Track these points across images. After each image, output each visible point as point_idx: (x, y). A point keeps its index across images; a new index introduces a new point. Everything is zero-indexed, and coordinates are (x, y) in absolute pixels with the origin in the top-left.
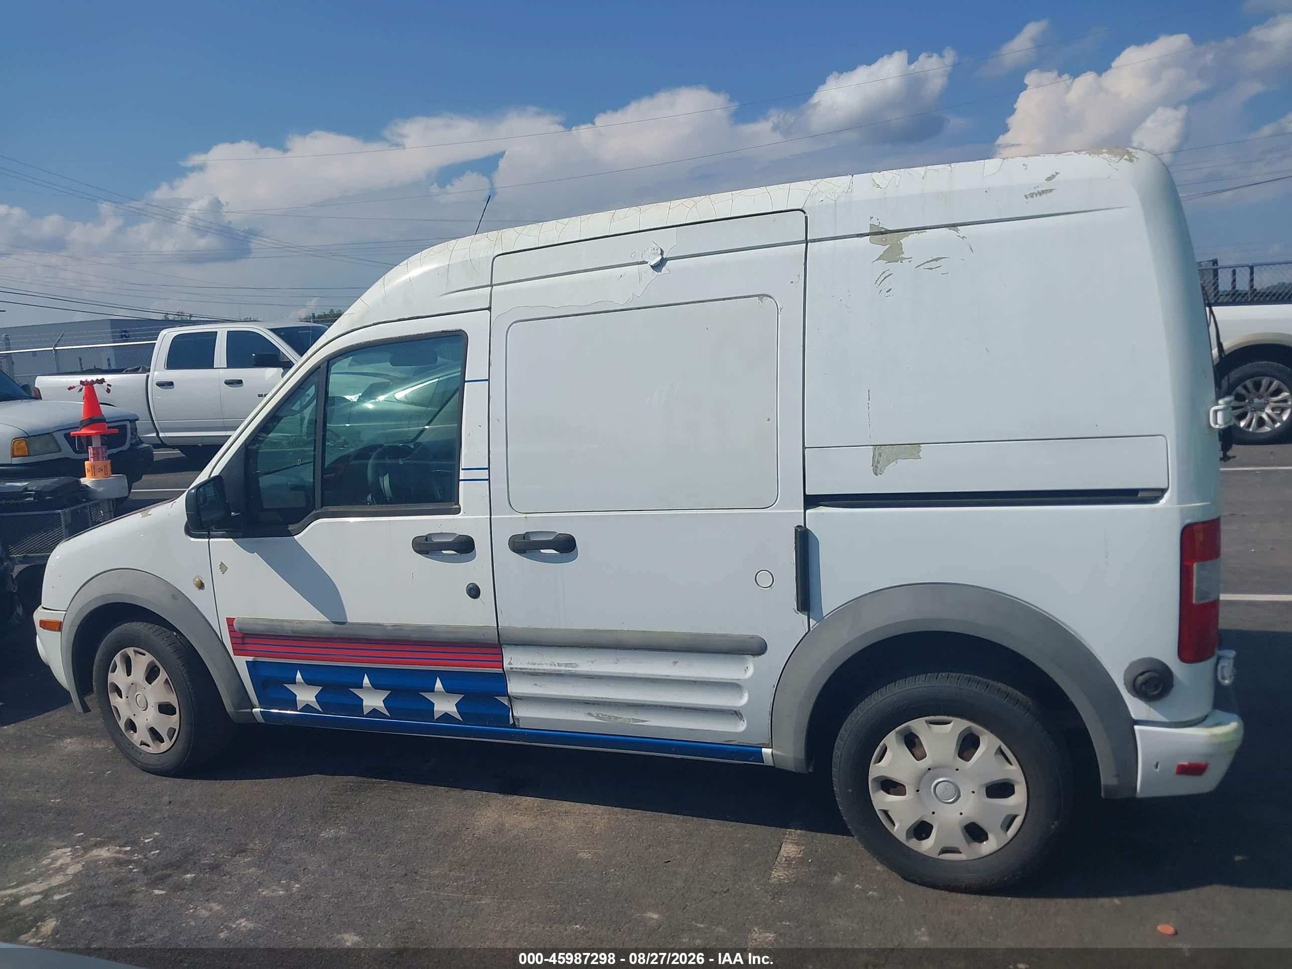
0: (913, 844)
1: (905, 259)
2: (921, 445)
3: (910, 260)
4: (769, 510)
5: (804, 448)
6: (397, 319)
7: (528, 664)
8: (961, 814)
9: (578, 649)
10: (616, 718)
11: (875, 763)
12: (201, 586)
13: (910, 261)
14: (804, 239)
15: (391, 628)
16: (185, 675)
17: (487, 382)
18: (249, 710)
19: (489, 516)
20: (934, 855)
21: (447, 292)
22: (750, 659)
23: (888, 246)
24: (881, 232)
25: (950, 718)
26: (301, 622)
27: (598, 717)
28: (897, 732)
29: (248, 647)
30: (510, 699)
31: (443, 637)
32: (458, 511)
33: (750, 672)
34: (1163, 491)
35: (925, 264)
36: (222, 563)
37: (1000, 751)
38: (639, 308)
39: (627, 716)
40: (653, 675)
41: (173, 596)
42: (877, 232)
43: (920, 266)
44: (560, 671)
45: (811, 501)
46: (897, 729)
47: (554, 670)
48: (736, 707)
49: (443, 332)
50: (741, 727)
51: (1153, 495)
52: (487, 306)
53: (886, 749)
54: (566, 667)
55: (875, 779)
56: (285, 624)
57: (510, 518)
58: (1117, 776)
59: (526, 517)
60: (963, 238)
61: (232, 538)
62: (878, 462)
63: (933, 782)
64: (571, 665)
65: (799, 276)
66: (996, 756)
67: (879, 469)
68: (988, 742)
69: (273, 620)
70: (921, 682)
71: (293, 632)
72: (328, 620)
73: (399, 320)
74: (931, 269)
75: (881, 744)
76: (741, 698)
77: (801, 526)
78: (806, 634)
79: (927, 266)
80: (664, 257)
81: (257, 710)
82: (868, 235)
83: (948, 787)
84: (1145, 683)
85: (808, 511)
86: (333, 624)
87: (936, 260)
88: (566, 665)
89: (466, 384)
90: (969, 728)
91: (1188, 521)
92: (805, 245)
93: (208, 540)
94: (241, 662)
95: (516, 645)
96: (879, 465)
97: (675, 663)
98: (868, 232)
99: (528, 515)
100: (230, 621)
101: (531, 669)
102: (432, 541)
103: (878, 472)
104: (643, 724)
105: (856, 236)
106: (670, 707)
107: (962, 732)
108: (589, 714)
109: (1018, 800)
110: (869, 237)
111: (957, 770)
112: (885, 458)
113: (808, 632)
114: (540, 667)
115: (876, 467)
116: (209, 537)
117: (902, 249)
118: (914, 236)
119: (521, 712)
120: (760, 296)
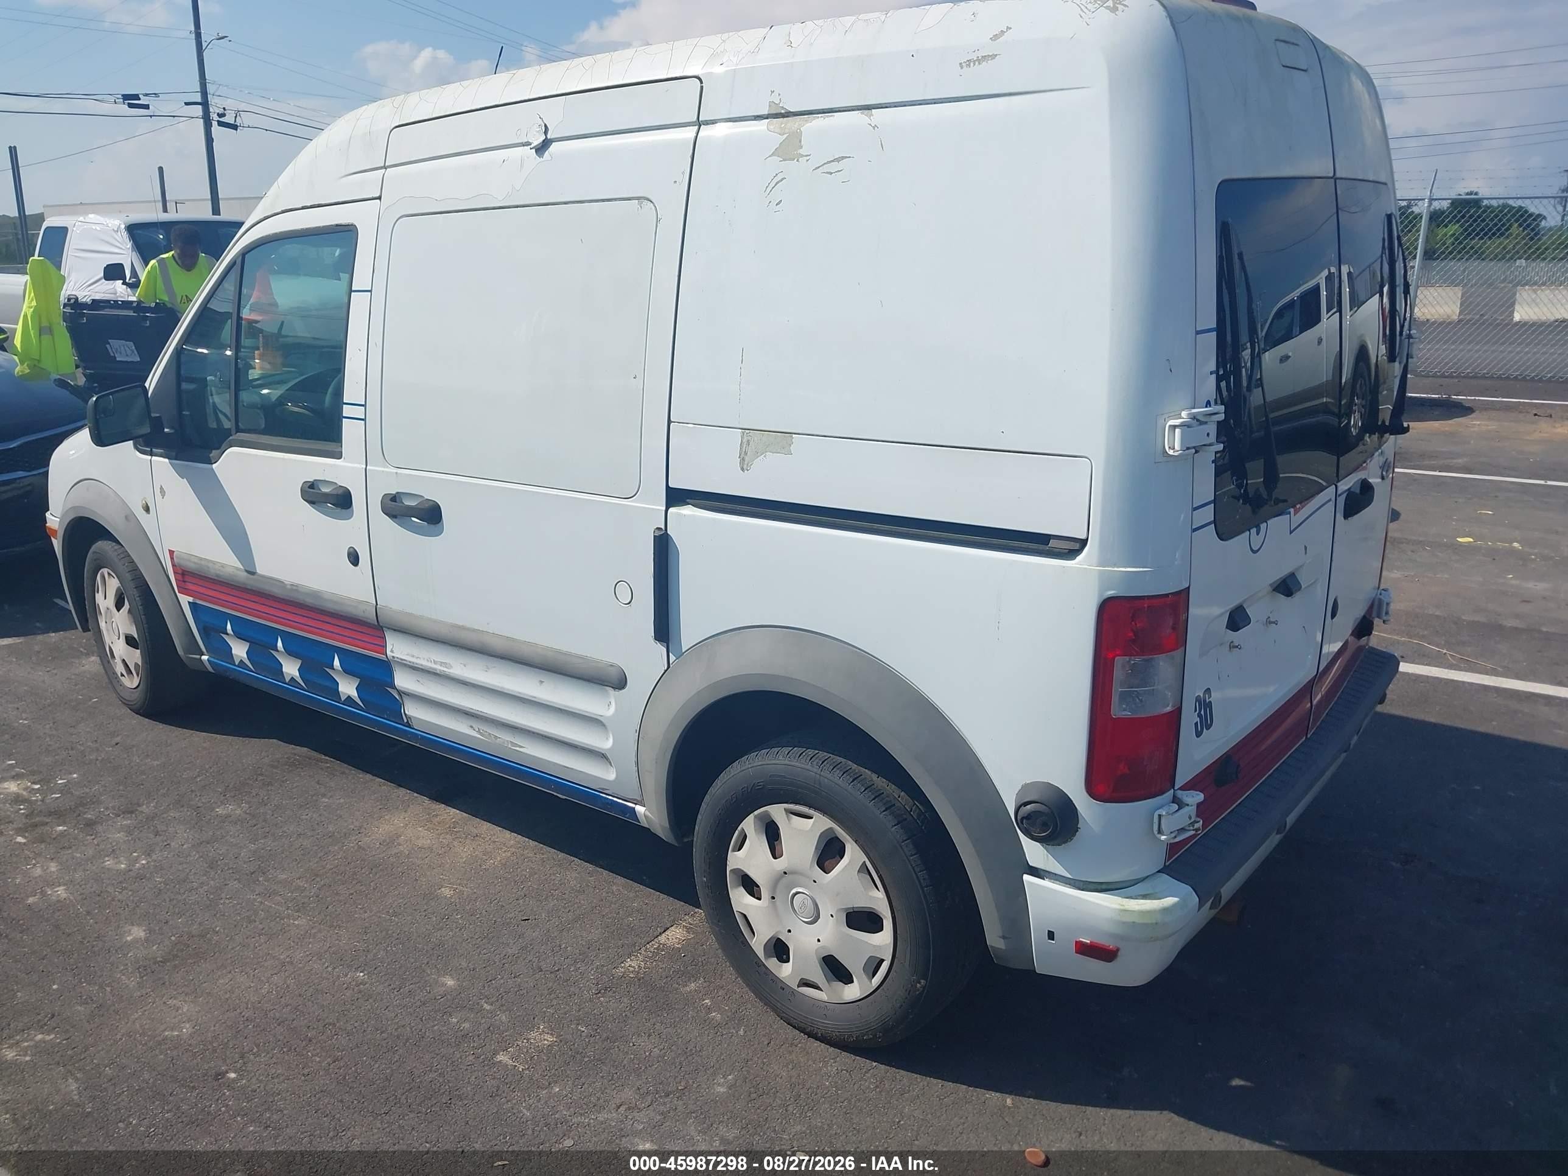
0: (772, 963)
1: (802, 156)
2: (794, 435)
3: (808, 158)
4: (632, 501)
5: (669, 422)
6: (300, 206)
7: (407, 655)
8: (819, 940)
9: (450, 647)
10: (496, 737)
11: (734, 851)
12: (147, 509)
13: (807, 160)
14: (695, 119)
15: (290, 587)
16: (140, 607)
17: (369, 293)
18: (198, 657)
19: (364, 467)
20: (794, 984)
21: (347, 173)
22: (611, 691)
23: (785, 136)
24: (781, 113)
25: (811, 812)
26: (223, 566)
27: (479, 732)
28: (755, 817)
29: (190, 586)
30: (399, 692)
31: (329, 606)
32: (338, 456)
33: (612, 711)
34: (1084, 543)
35: (824, 166)
36: (162, 487)
37: (864, 869)
38: (517, 207)
39: (505, 737)
40: (520, 693)
41: (126, 517)
42: (776, 114)
43: (819, 167)
45: (676, 497)
46: (756, 813)
47: (431, 668)
48: (603, 749)
49: (337, 225)
50: (611, 775)
51: (1073, 548)
52: (378, 195)
53: (745, 837)
54: (441, 666)
55: (732, 871)
56: (210, 565)
57: (383, 471)
58: (1004, 937)
59: (396, 473)
60: (874, 128)
61: (169, 459)
62: (746, 453)
63: (792, 890)
64: (444, 665)
65: (683, 173)
66: (861, 874)
67: (746, 463)
68: (853, 855)
69: (202, 559)
70: (781, 758)
71: (217, 575)
72: (242, 567)
73: (303, 208)
74: (831, 173)
75: (739, 828)
76: (607, 739)
77: (661, 529)
78: (666, 671)
79: (826, 168)
80: (549, 137)
81: (205, 658)
82: (767, 118)
83: (806, 901)
84: (1028, 817)
85: (671, 510)
86: (246, 574)
87: (838, 160)
88: (442, 664)
89: (353, 293)
90: (831, 829)
91: (1111, 593)
92: (697, 127)
93: (150, 457)
94: (185, 600)
95: (395, 630)
96: (747, 458)
97: (541, 682)
98: (766, 113)
99: (399, 471)
100: (171, 552)
101: (410, 662)
102: (320, 490)
103: (745, 467)
104: (518, 749)
105: (753, 118)
106: (542, 735)
107: (824, 832)
108: (471, 727)
109: (882, 940)
110: (768, 120)
111: (815, 881)
112: (753, 448)
113: (668, 669)
114: (419, 661)
115: (743, 459)
116: (152, 455)
117: (800, 141)
118: (820, 121)
119: (412, 710)
120: (638, 198)
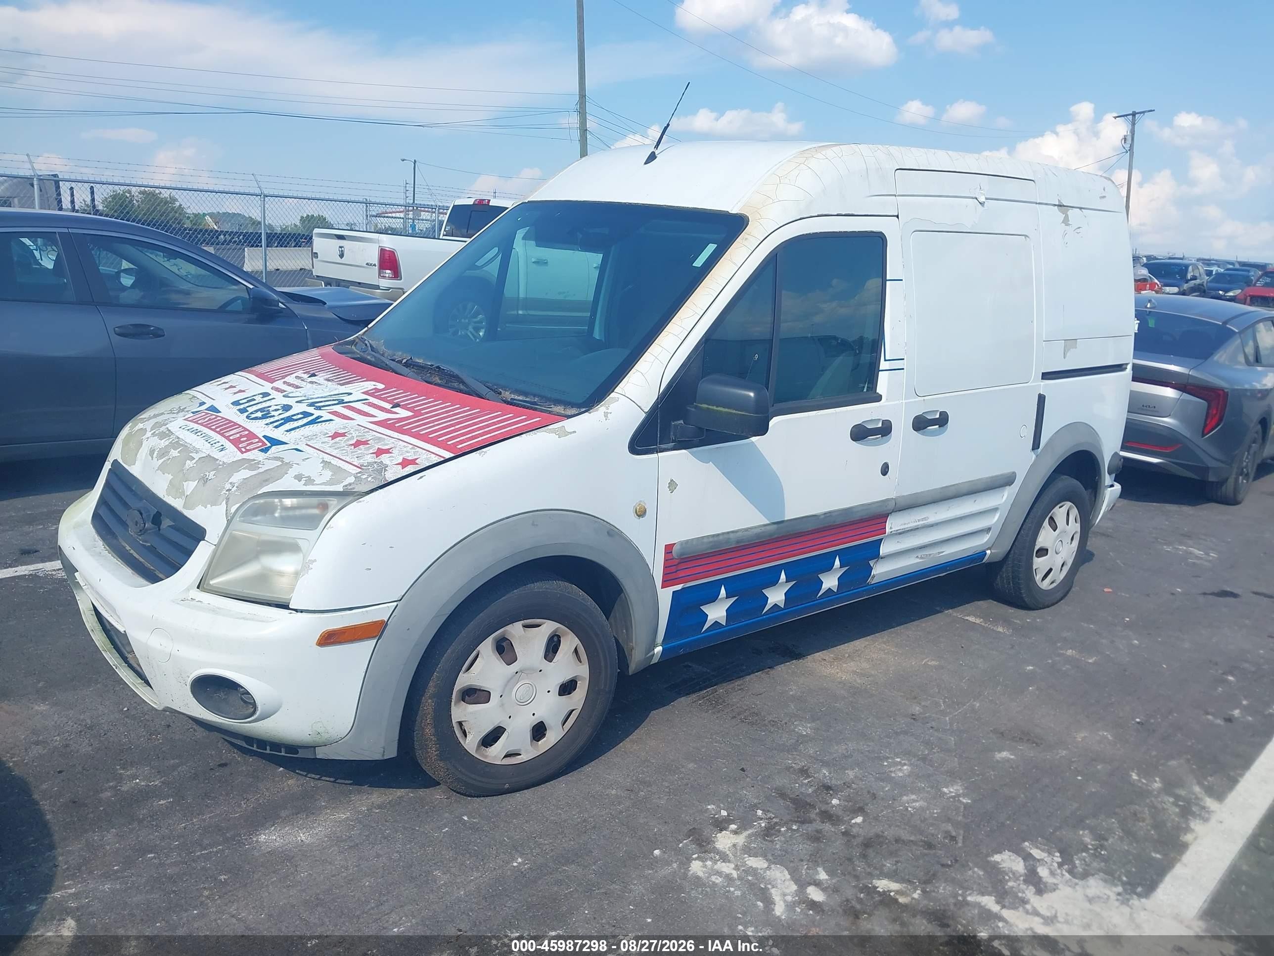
1: (1070, 225)
8: (1062, 558)
10: (930, 555)
12: (642, 514)
13: (1072, 227)
15: (823, 516)
17: (898, 280)
22: (1007, 488)
24: (1061, 205)
26: (747, 530)
27: (921, 558)
30: (877, 560)
32: (880, 399)
33: (1005, 498)
36: (672, 480)
37: (1076, 516)
39: (934, 551)
44: (918, 525)
46: (1049, 516)
50: (986, 539)
55: (1037, 551)
57: (914, 401)
59: (923, 400)
61: (685, 449)
62: (1065, 351)
64: (924, 519)
69: (718, 535)
76: (995, 517)
79: (1077, 231)
81: (658, 649)
83: (1060, 544)
87: (1079, 228)
88: (923, 520)
89: (887, 284)
90: (1070, 506)
93: (659, 455)
94: (667, 593)
95: (896, 511)
97: (975, 501)
99: (925, 398)
100: (668, 549)
101: (900, 530)
102: (864, 428)
104: (943, 554)
106: (960, 536)
108: (917, 557)
110: (1057, 207)
111: (1065, 532)
112: (1067, 348)
114: (909, 526)
116: (659, 452)
117: (1069, 218)
119: (878, 570)
120: (1025, 236)
